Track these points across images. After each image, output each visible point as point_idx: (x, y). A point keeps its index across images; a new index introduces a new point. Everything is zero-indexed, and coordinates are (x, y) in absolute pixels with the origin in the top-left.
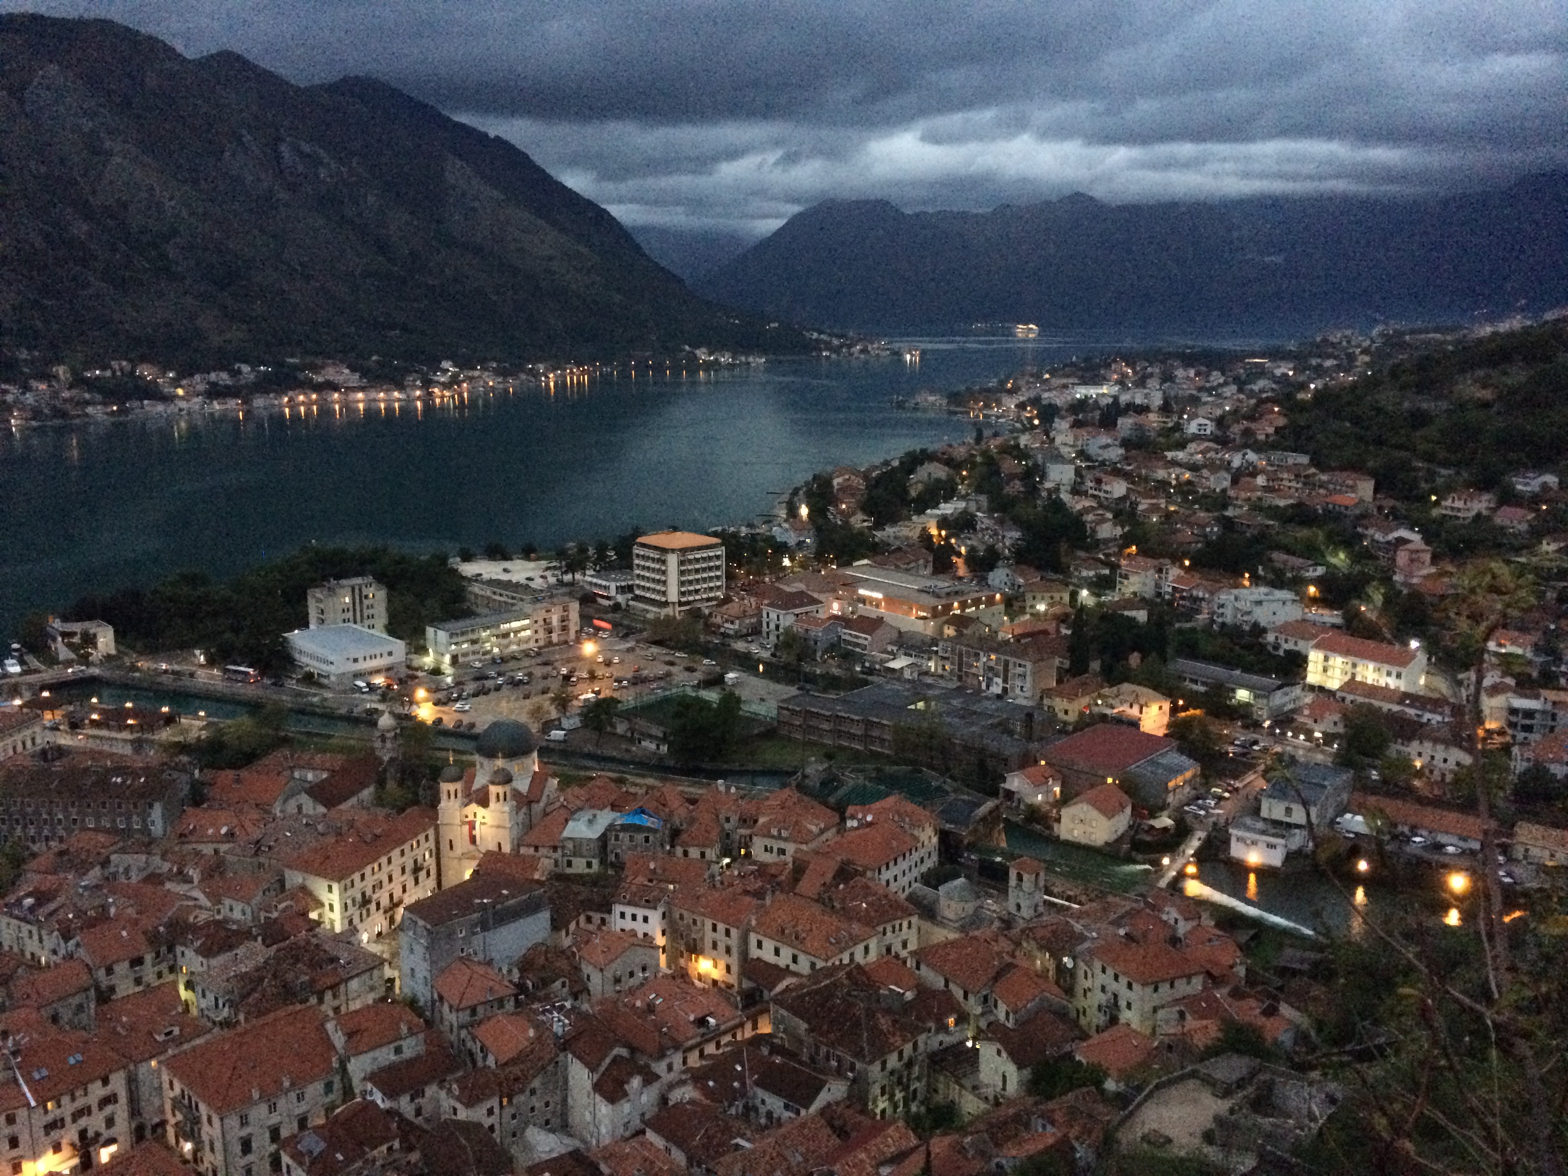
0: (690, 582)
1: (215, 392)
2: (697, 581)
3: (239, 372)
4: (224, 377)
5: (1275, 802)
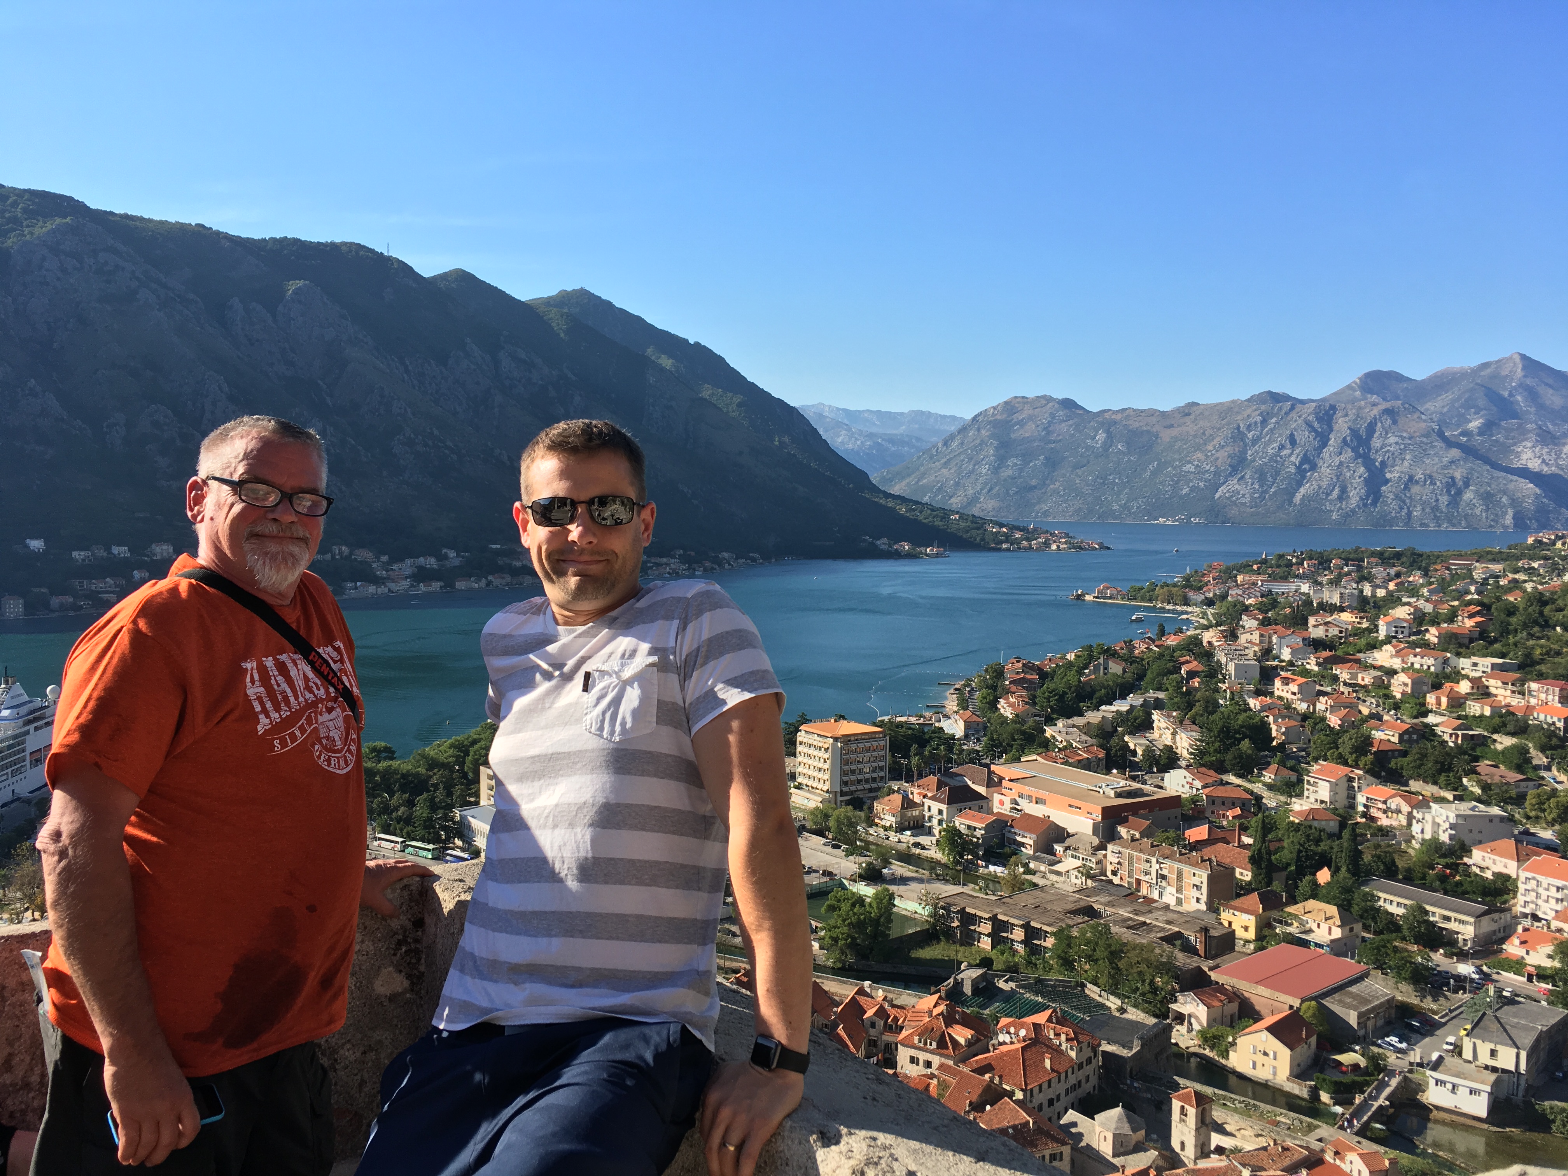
0: (853, 772)
1: (422, 575)
2: (860, 771)
3: (446, 557)
4: (431, 562)
5: (1479, 1042)
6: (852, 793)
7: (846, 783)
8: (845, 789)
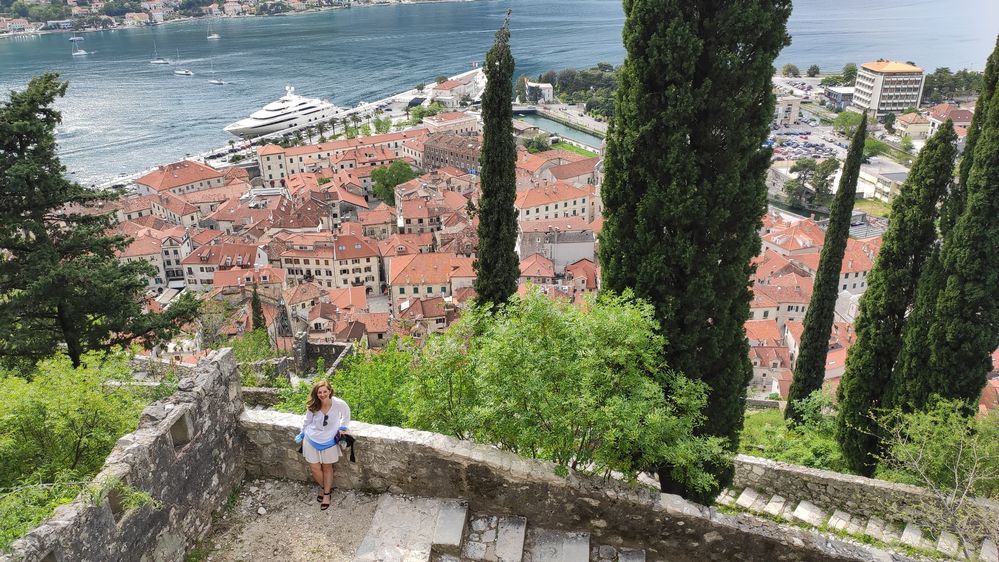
0: (890, 97)
2: (897, 97)
6: (885, 111)
7: (883, 105)
8: (882, 109)
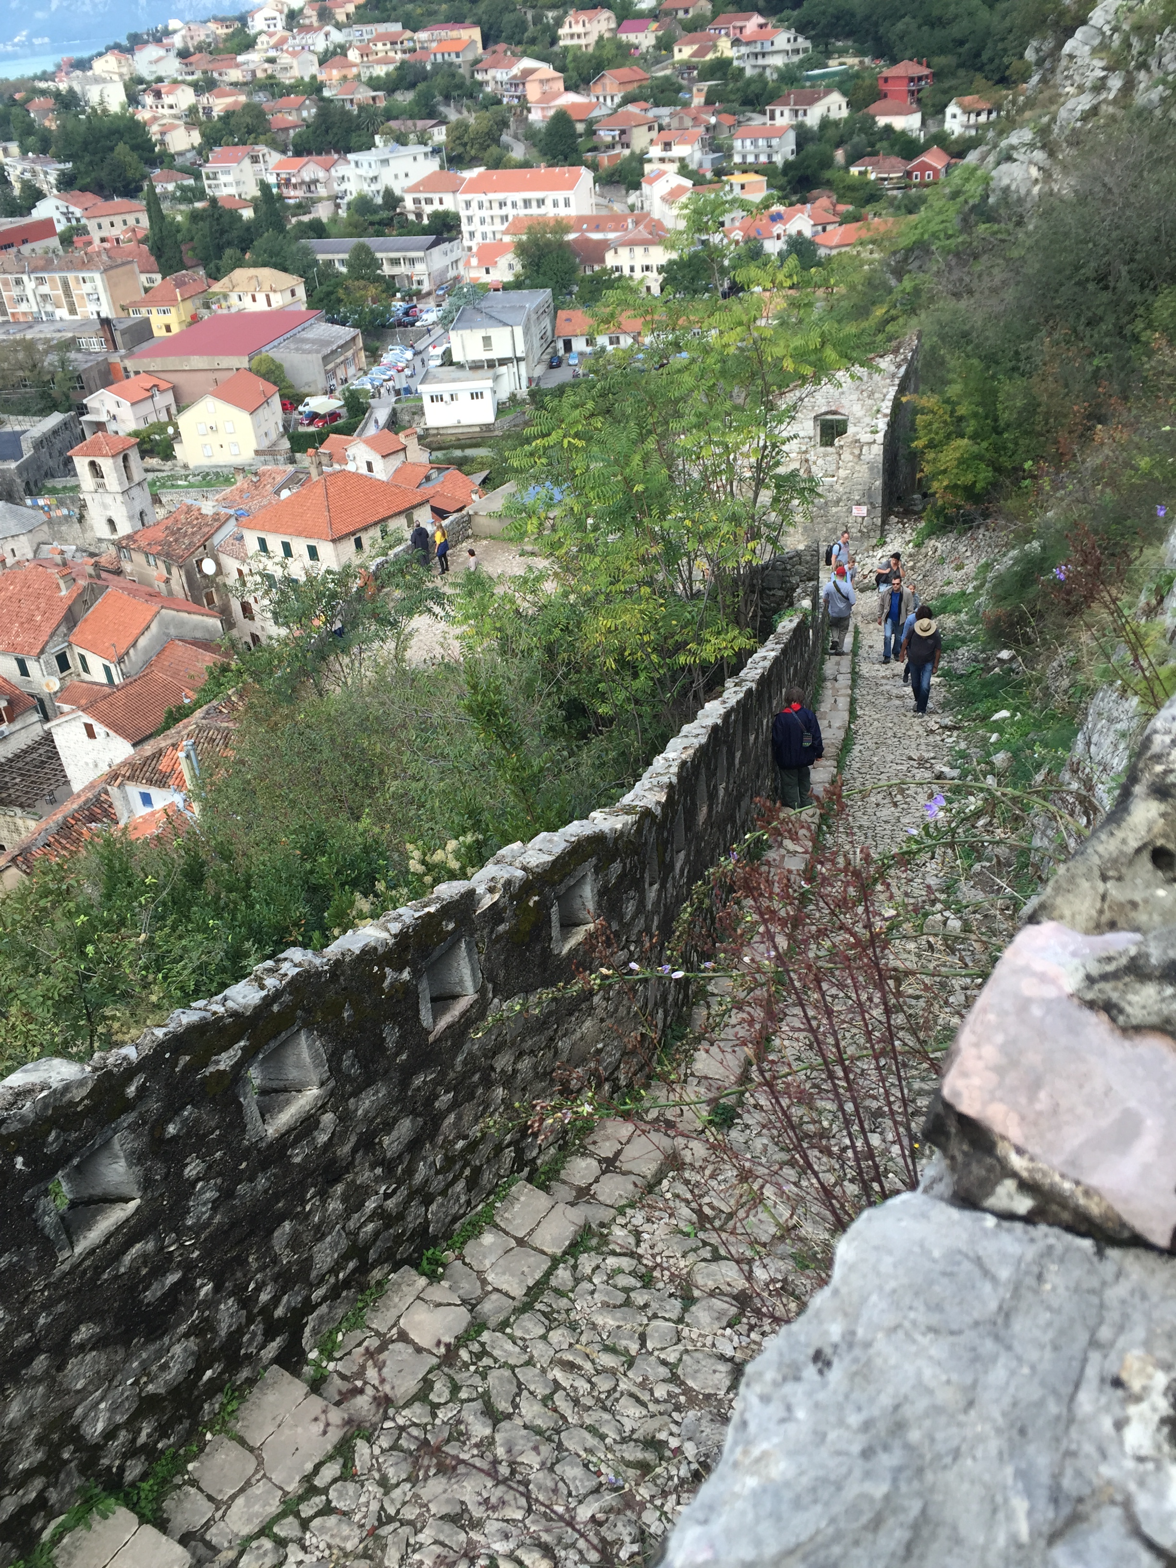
5: (466, 333)
